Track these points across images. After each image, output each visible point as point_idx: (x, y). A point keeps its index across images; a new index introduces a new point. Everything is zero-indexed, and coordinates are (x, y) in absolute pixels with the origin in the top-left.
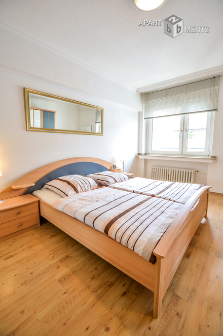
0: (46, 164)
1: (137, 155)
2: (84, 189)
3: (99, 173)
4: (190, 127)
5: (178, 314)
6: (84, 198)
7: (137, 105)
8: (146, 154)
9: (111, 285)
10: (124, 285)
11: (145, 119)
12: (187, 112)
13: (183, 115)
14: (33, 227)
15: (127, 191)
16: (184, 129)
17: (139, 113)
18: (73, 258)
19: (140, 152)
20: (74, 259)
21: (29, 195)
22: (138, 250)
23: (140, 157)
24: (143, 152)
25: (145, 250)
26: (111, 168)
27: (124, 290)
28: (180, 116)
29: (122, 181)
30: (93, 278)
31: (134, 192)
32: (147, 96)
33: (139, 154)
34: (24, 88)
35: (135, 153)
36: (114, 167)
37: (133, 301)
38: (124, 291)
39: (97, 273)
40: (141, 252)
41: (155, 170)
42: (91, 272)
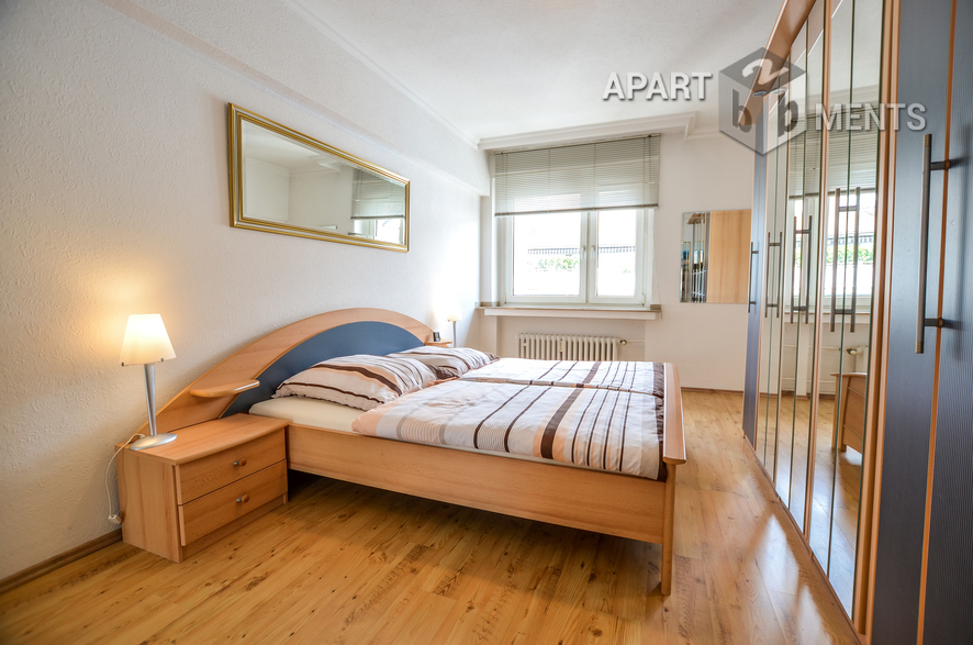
0: (276, 326)
1: (478, 306)
2: (410, 384)
3: (415, 350)
4: (601, 243)
5: (698, 581)
6: (435, 402)
7: (478, 181)
8: (498, 304)
9: (557, 571)
10: (582, 566)
11: (496, 214)
12: (596, 206)
13: (586, 213)
14: (272, 507)
15: (513, 382)
16: (589, 246)
17: (482, 198)
18: (436, 547)
19: (485, 300)
20: (440, 548)
21: (240, 415)
22: (631, 464)
23: (488, 312)
24: (494, 299)
25: (644, 460)
26: (427, 338)
27: (587, 572)
28: (579, 214)
29: (480, 367)
30: (511, 570)
31: (531, 383)
32: (501, 160)
33: (482, 305)
34: (230, 105)
35: (472, 302)
36: (436, 336)
37: (616, 584)
38: (589, 572)
39: (515, 560)
40: (639, 466)
41: (527, 345)
42: (499, 560)
